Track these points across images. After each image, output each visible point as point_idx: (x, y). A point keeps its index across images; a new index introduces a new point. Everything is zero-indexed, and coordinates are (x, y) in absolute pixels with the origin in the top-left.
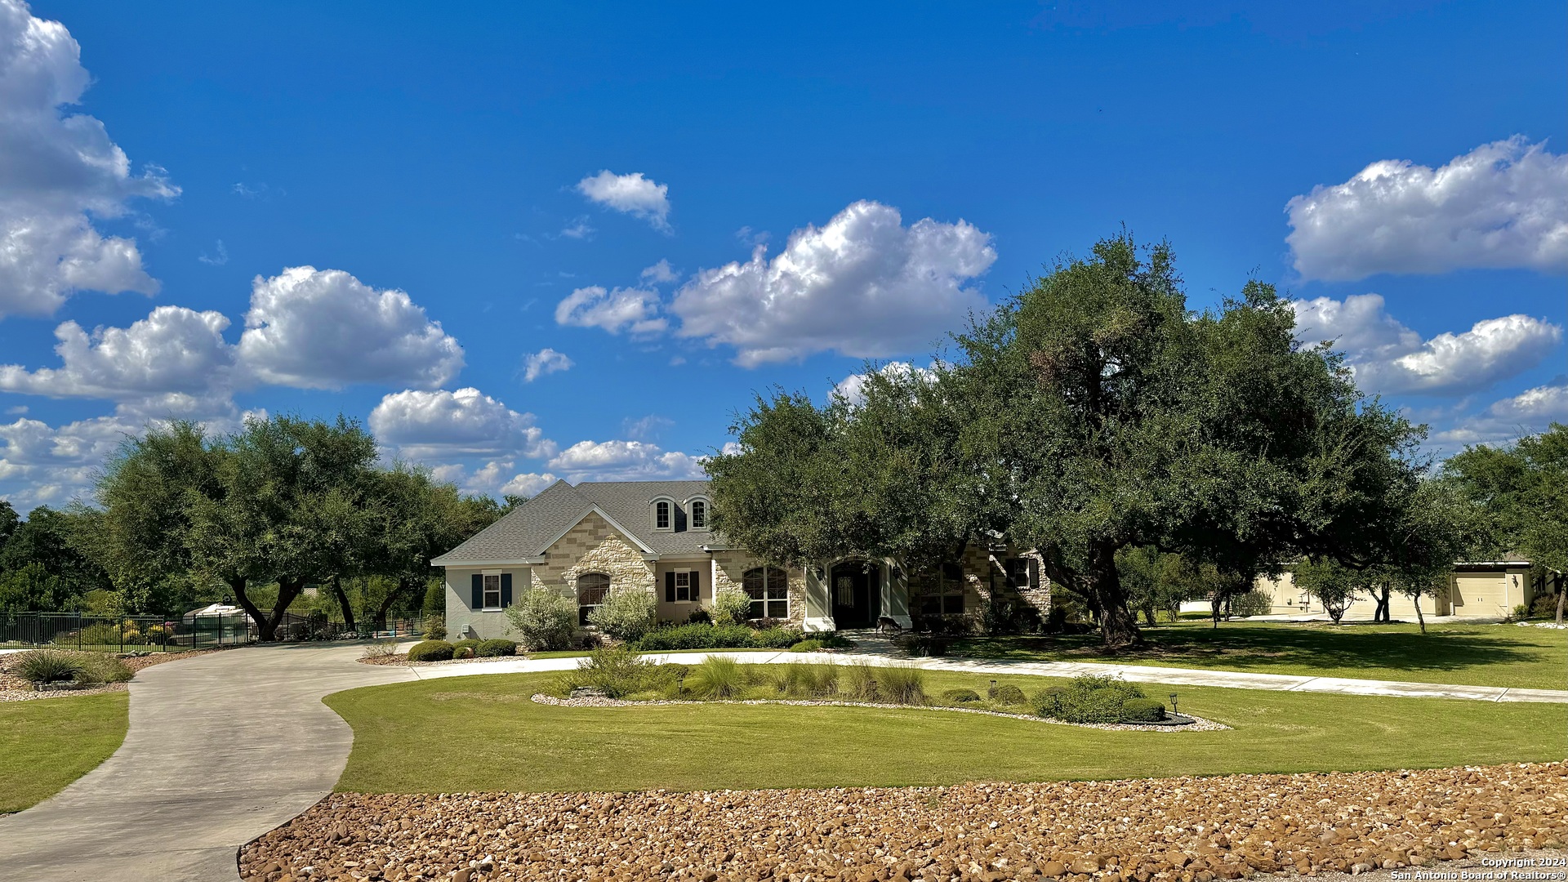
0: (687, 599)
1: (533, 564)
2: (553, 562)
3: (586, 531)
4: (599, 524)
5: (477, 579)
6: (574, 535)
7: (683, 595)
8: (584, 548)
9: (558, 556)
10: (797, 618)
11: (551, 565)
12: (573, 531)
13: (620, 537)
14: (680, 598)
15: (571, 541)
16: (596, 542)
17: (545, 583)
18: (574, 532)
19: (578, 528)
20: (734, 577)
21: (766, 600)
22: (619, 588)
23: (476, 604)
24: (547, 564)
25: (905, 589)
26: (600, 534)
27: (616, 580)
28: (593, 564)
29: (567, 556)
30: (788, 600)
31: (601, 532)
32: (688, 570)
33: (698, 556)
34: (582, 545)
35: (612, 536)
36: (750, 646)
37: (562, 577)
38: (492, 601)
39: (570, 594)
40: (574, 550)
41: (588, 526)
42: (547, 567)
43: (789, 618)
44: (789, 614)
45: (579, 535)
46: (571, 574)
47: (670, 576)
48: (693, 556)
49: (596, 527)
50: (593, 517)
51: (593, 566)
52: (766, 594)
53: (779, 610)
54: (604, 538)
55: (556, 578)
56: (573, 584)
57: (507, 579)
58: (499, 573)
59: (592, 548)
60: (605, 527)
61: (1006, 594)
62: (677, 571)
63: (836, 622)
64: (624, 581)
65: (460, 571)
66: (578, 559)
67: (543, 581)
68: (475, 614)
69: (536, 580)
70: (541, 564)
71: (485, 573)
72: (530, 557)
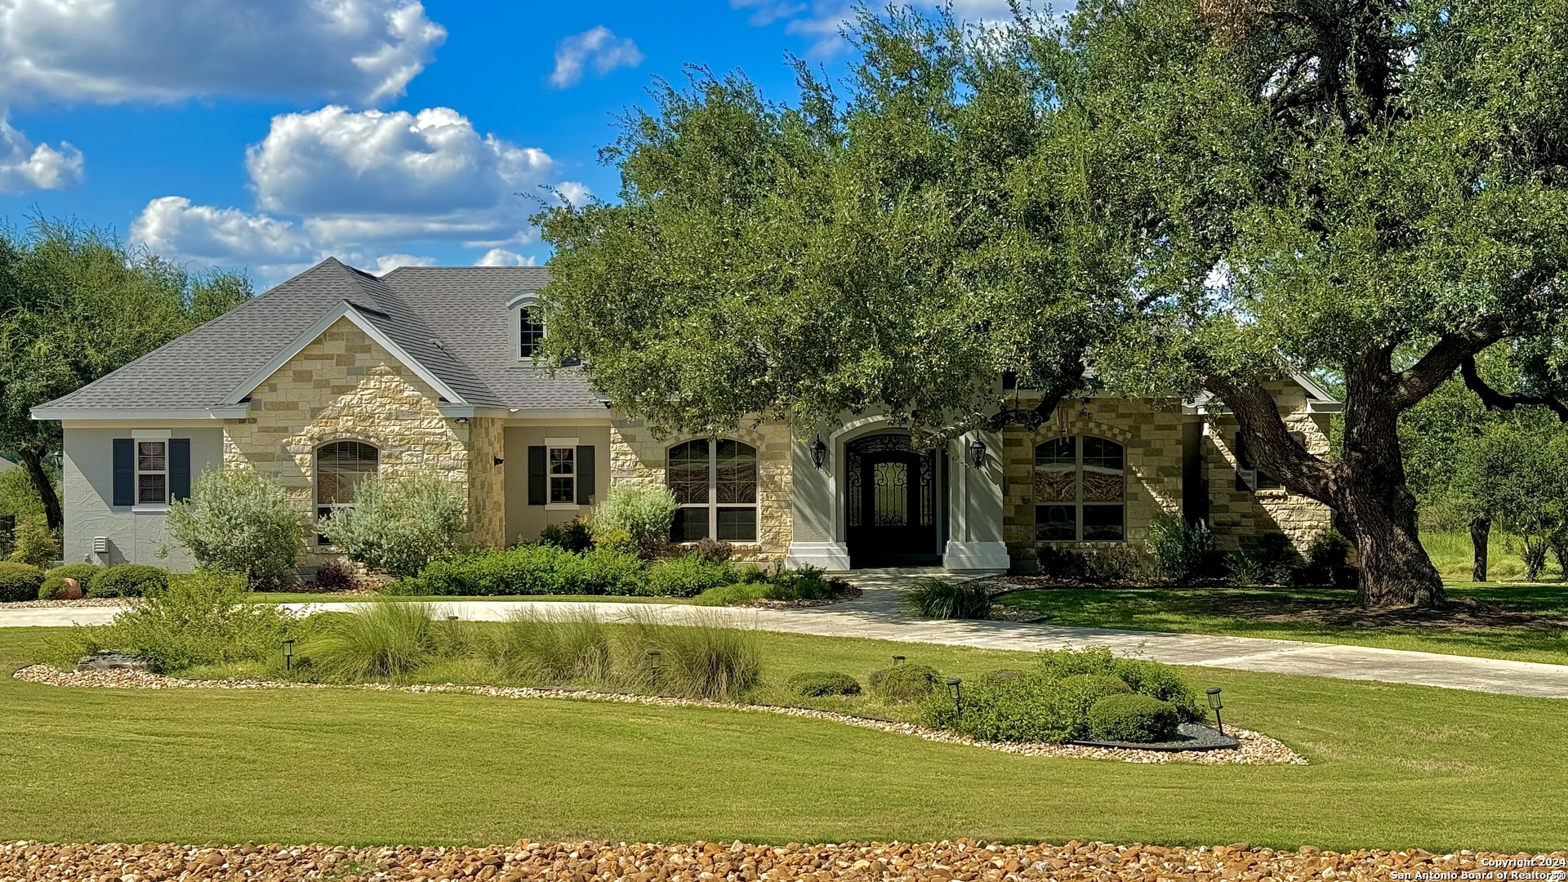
0: (569, 499)
1: (228, 421)
2: (267, 418)
3: (330, 357)
4: (358, 342)
5: (123, 449)
6: (306, 365)
7: (562, 492)
8: (327, 391)
9: (275, 407)
10: (774, 542)
11: (261, 423)
12: (304, 356)
13: (398, 369)
14: (556, 498)
15: (302, 377)
16: (351, 380)
17: (250, 457)
18: (307, 358)
19: (316, 351)
20: (649, 456)
21: (713, 505)
22: (395, 473)
23: (122, 497)
24: (254, 421)
25: (997, 490)
26: (358, 364)
27: (389, 456)
28: (345, 423)
29: (292, 406)
30: (758, 505)
31: (361, 359)
32: (572, 443)
33: (589, 415)
34: (322, 384)
35: (383, 367)
36: (631, 592)
37: (284, 447)
38: (152, 492)
39: (297, 483)
40: (306, 395)
41: (336, 348)
42: (254, 427)
43: (759, 542)
44: (759, 533)
45: (318, 364)
46: (302, 444)
47: (537, 454)
48: (580, 415)
49: (352, 350)
50: (345, 329)
51: (344, 428)
52: (713, 493)
53: (740, 524)
54: (366, 372)
55: (271, 449)
56: (305, 463)
57: (180, 449)
58: (165, 437)
59: (342, 390)
60: (367, 349)
61: (1234, 506)
62: (551, 443)
63: (851, 552)
64: (405, 457)
65: (91, 432)
66: (315, 413)
67: (246, 455)
68: (116, 516)
69: (232, 453)
70: (242, 421)
71: (138, 437)
72: (219, 406)
